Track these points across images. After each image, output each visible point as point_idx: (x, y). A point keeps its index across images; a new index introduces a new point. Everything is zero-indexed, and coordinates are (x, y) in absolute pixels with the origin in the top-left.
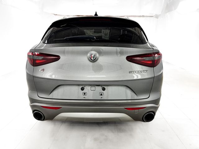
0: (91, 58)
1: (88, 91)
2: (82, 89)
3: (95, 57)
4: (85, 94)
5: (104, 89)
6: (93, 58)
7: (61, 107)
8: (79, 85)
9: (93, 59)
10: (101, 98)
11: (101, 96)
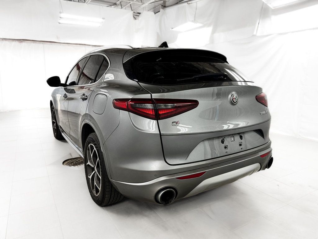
0: (233, 99)
1: (229, 143)
2: (223, 142)
3: (237, 98)
4: (226, 148)
5: (241, 137)
7: (206, 172)
8: (218, 137)
9: (235, 101)
10: (241, 149)
11: (241, 147)
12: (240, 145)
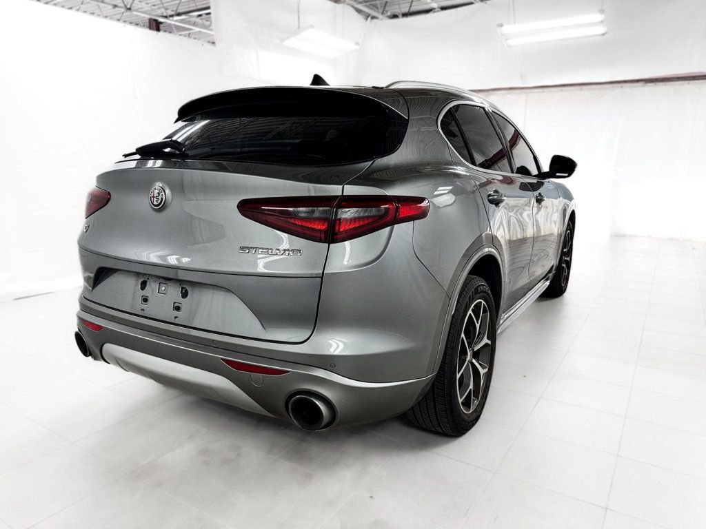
0: (152, 199)
1: (153, 293)
2: (143, 286)
3: (160, 198)
4: (145, 300)
5: (185, 295)
6: (155, 199)
8: (138, 274)
9: (155, 203)
10: (176, 317)
11: (176, 313)
12: (178, 309)
